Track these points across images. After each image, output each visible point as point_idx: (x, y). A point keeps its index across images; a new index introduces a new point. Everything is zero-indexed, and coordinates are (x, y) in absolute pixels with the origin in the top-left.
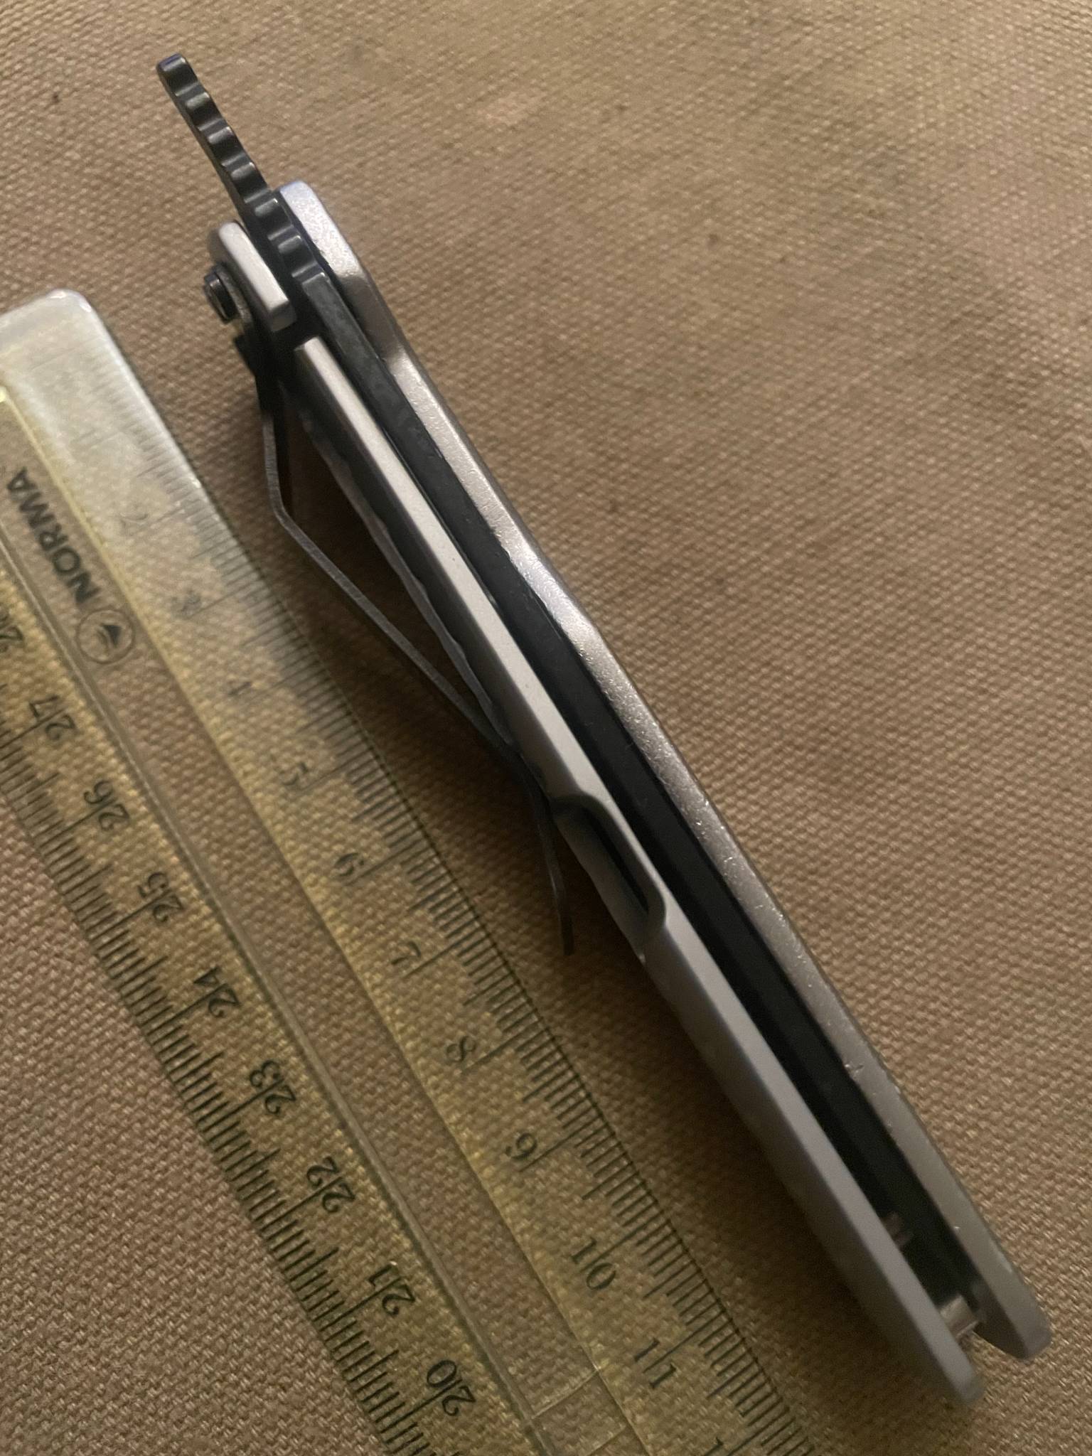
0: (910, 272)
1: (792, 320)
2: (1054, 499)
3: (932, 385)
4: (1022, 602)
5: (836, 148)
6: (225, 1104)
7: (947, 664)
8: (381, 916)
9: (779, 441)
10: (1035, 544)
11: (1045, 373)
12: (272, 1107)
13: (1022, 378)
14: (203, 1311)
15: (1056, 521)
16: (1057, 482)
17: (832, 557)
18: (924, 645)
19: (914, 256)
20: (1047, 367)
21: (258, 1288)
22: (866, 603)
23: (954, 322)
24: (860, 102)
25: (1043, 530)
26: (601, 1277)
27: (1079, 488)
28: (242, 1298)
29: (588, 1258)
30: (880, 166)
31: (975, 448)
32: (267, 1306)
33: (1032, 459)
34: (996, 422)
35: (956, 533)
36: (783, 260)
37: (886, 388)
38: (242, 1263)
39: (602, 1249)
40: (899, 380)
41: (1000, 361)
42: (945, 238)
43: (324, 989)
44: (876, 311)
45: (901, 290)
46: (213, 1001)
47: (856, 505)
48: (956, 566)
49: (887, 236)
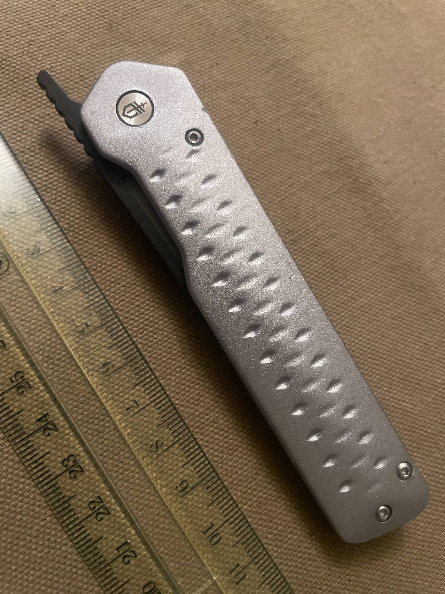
0: (325, 139)
1: (283, 153)
2: (376, 227)
3: (333, 182)
4: (366, 265)
5: (298, 89)
6: (51, 475)
7: (341, 288)
8: (121, 389)
9: (279, 199)
10: (370, 244)
11: (373, 181)
12: (72, 475)
13: (365, 182)
14: (40, 569)
15: (377, 236)
16: (377, 221)
17: (299, 245)
18: (332, 281)
19: (327, 133)
20: (374, 179)
21: (65, 557)
22: (312, 263)
23: (341, 159)
24: (307, 73)
25: (373, 239)
26: (215, 539)
27: (385, 224)
28: (58, 562)
29: (210, 532)
30: (314, 98)
31: (349, 207)
32: (70, 565)
33: (369, 212)
34: (356, 197)
35: (342, 238)
36: (279, 130)
37: (317, 182)
38: (58, 546)
39: (216, 527)
40: (322, 179)
41: (358, 175)
42: (338, 127)
43: (96, 422)
44: (313, 152)
45: (322, 145)
46: (45, 429)
47: (307, 226)
48: (343, 250)
49: (317, 124)
